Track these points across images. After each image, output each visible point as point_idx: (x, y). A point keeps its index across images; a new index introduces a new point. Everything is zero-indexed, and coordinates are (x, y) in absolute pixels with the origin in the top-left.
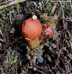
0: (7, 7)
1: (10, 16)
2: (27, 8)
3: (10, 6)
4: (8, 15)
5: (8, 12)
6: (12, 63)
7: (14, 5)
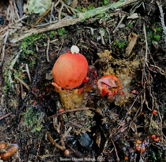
0: (46, 32)
1: (48, 48)
2: (77, 37)
3: (50, 31)
4: (45, 45)
5: (45, 41)
6: (34, 130)
7: (57, 29)
